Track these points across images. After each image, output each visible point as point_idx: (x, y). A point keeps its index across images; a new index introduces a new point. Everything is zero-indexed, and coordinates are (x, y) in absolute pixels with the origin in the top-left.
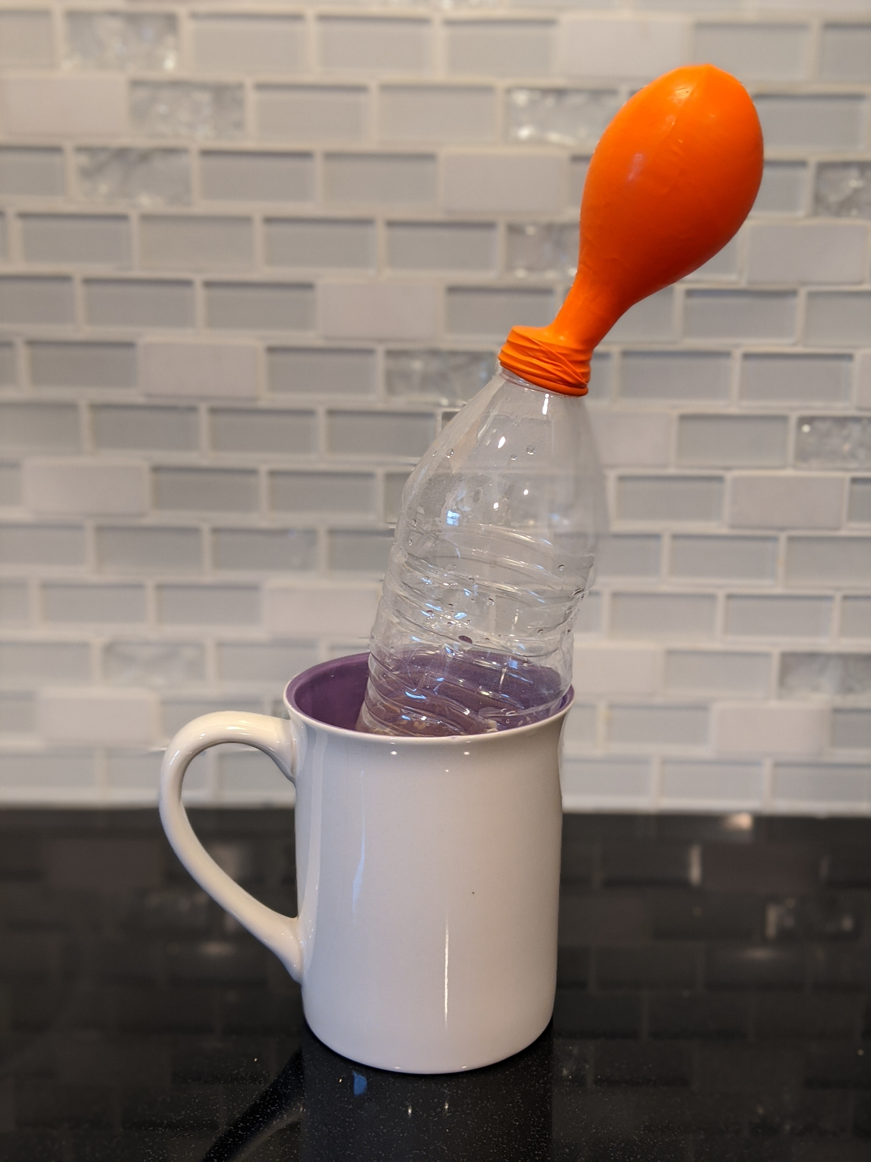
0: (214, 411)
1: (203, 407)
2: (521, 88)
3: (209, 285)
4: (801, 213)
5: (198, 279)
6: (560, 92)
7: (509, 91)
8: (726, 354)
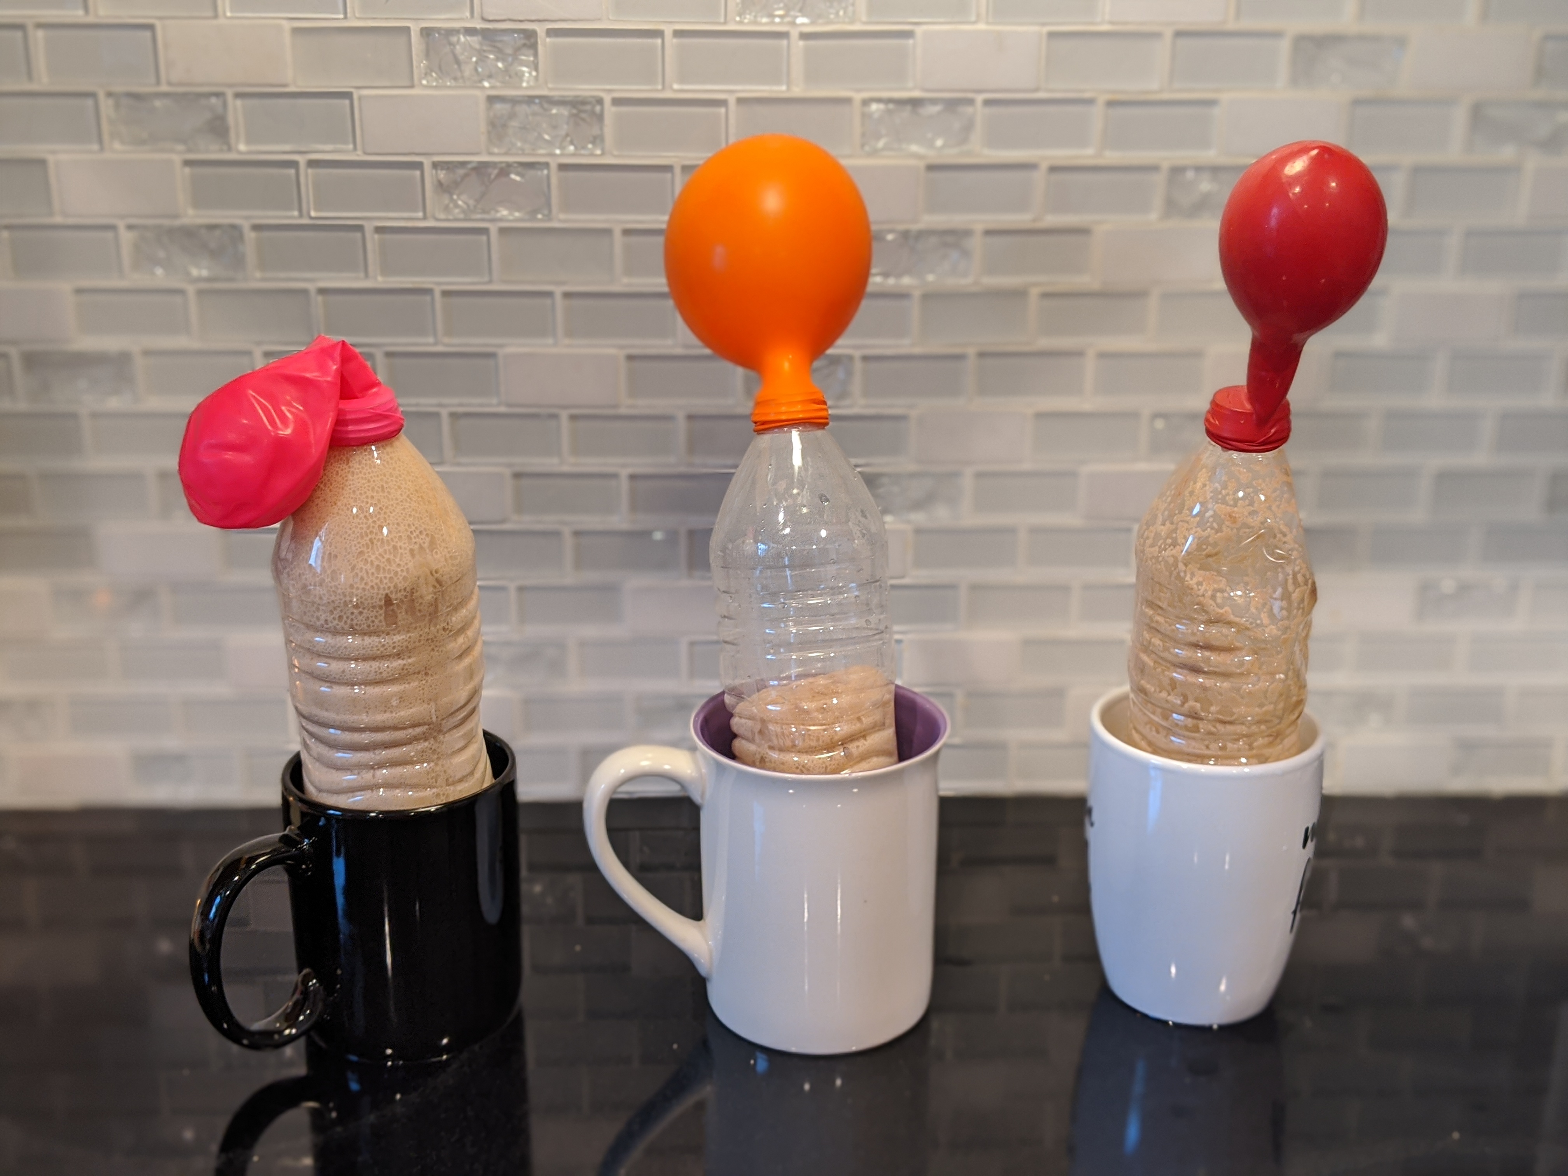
0: (573, 418)
1: (564, 415)
2: (879, 100)
3: (567, 295)
4: (1153, 216)
5: (558, 290)
6: (915, 103)
7: (866, 102)
8: (1079, 354)
